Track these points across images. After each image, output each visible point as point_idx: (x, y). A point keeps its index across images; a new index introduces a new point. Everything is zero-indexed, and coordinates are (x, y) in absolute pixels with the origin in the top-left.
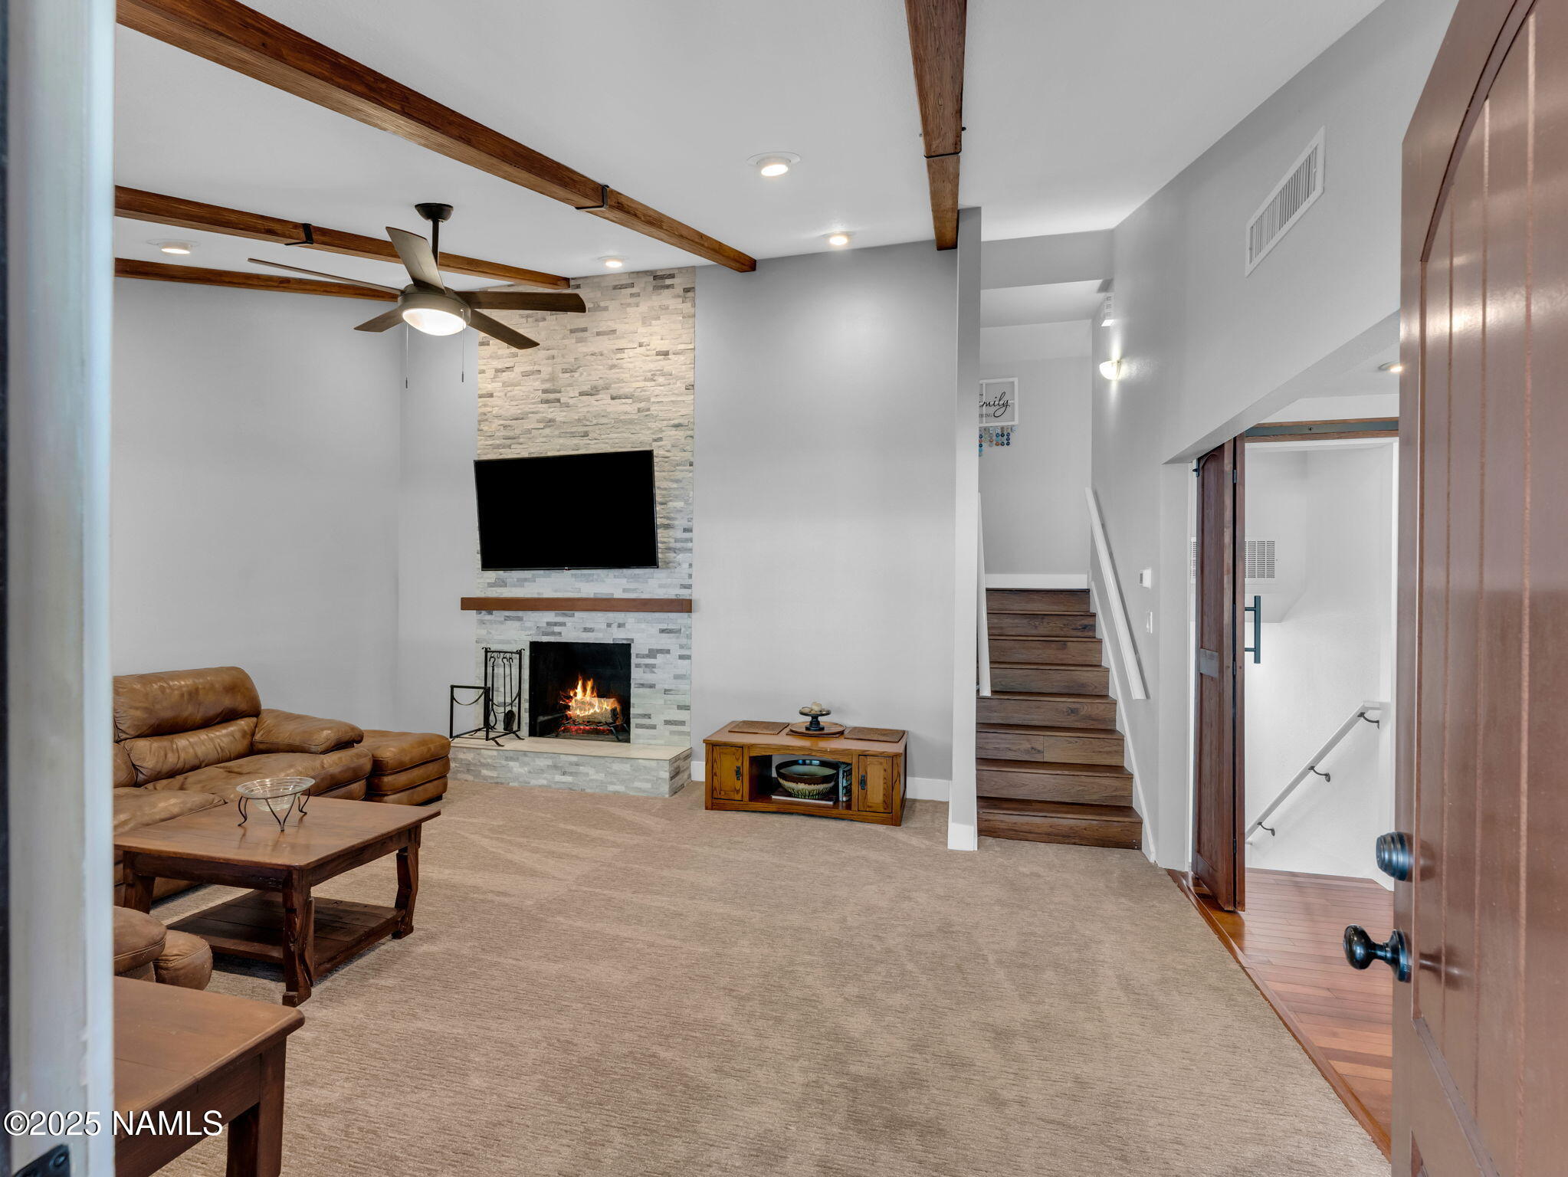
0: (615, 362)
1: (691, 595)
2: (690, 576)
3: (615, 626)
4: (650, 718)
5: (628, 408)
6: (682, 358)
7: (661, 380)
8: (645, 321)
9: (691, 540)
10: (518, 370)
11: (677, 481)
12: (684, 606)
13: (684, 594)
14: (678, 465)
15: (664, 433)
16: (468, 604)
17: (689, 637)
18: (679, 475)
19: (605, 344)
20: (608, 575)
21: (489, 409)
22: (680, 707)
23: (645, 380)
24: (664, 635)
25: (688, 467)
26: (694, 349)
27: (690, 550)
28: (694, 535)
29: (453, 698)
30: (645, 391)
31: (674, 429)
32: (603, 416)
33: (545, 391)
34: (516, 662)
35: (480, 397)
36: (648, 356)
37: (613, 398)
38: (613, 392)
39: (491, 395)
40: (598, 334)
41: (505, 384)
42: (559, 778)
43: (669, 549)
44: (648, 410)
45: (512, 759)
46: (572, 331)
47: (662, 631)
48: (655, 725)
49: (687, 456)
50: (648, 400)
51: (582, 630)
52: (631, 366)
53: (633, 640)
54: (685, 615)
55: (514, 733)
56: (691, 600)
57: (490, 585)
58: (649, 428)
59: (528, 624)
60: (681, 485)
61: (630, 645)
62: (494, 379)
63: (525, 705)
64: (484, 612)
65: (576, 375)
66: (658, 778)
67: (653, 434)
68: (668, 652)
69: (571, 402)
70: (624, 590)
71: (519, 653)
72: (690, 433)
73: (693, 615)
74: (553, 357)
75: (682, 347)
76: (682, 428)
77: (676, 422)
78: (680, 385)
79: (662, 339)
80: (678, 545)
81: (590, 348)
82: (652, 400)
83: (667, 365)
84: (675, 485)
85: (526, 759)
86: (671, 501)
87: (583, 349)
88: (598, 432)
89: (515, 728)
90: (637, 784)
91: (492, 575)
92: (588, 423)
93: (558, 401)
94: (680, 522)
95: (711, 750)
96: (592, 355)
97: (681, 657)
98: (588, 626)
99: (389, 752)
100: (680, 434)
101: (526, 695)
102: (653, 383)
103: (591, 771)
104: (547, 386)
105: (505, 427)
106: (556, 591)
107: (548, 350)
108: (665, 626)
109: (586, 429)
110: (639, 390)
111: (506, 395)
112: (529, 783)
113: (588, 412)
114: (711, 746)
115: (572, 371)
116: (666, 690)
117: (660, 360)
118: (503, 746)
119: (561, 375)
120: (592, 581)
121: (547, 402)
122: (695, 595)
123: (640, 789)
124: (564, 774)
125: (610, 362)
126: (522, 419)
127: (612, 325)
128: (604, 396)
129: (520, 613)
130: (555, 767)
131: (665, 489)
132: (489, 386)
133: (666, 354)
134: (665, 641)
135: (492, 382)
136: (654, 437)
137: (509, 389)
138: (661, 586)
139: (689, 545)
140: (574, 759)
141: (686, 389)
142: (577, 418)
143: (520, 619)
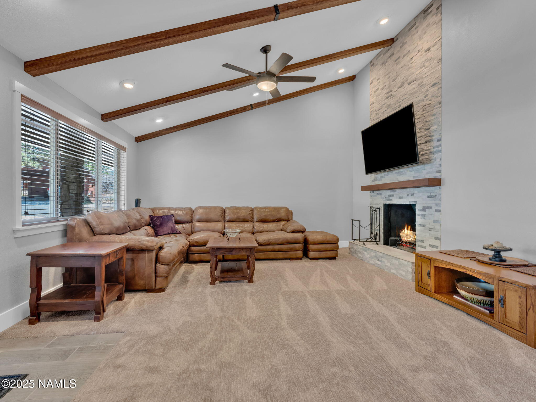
0: (410, 66)
1: (441, 176)
2: (440, 166)
3: (410, 195)
4: (423, 242)
5: (414, 86)
6: (436, 47)
7: (427, 64)
8: (420, 38)
9: (441, 146)
10: (380, 89)
11: (434, 115)
12: (437, 182)
13: (437, 176)
14: (434, 106)
15: (428, 92)
16: (364, 189)
17: (440, 199)
18: (435, 111)
19: (407, 58)
20: (407, 171)
21: (372, 109)
22: (436, 238)
23: (421, 68)
24: (429, 199)
25: (439, 105)
26: (441, 38)
27: (440, 151)
28: (442, 142)
29: (352, 224)
30: (421, 73)
31: (433, 87)
32: (406, 95)
33: (387, 93)
34: (378, 212)
35: (370, 105)
36: (422, 55)
37: (409, 84)
38: (409, 81)
39: (373, 103)
40: (404, 56)
41: (377, 96)
42: (377, 262)
43: (431, 153)
44: (422, 82)
45: (366, 251)
46: (395, 61)
47: (428, 197)
48: (426, 247)
49: (439, 99)
50: (422, 78)
51: (399, 198)
52: (415, 64)
53: (416, 202)
54: (438, 187)
55: (376, 242)
56: (440, 179)
57: (373, 181)
58: (423, 92)
59: (383, 196)
60: (435, 116)
61: (415, 204)
62: (374, 96)
63: (382, 231)
64: (371, 192)
65: (396, 80)
66: (408, 271)
67: (424, 94)
68: (430, 208)
69: (395, 93)
70: (414, 177)
71: (379, 208)
72: (439, 86)
73: (442, 187)
74: (390, 77)
75: (436, 40)
76: (436, 85)
77: (433, 83)
78: (436, 62)
79: (427, 43)
80: (435, 150)
81: (402, 64)
82: (424, 76)
83: (429, 55)
84: (433, 118)
85: (369, 251)
86: (431, 127)
87: (399, 66)
88: (404, 103)
89: (378, 239)
90: (401, 272)
91: (373, 176)
92: (401, 100)
93: (391, 95)
94: (436, 137)
95: (417, 258)
96: (401, 68)
97: (437, 211)
98: (401, 196)
100: (435, 88)
101: (382, 227)
102: (424, 68)
103: (386, 261)
104: (388, 90)
105: (376, 114)
106: (391, 181)
107: (388, 74)
108: (429, 194)
109: (400, 104)
110: (418, 75)
111: (377, 101)
112: (369, 262)
113: (400, 95)
115: (395, 80)
116: (430, 228)
117: (427, 54)
118: (366, 245)
119: (392, 83)
120: (402, 174)
121: (388, 97)
122: (443, 176)
124: (378, 260)
125: (408, 67)
126: (381, 108)
127: (408, 49)
128: (406, 85)
129: (381, 192)
130: (376, 257)
131: (429, 121)
132: (373, 100)
133: (429, 49)
134: (430, 202)
135: (373, 97)
136: (424, 95)
137: (377, 98)
138: (427, 173)
139: (440, 148)
140: (381, 254)
141: (438, 62)
142: (397, 100)
143: (380, 194)
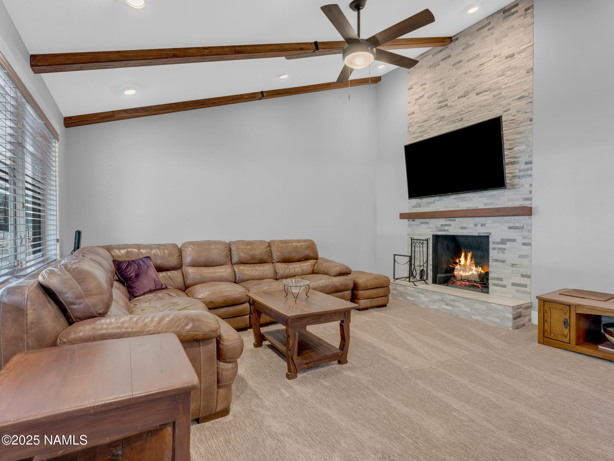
0: (479, 73)
1: (531, 204)
2: (531, 192)
3: (479, 225)
4: (502, 281)
5: (486, 97)
6: (524, 54)
7: (509, 73)
8: (497, 41)
9: (531, 169)
10: (426, 96)
11: (520, 133)
12: (527, 211)
13: (526, 204)
14: (521, 123)
15: (511, 106)
16: (403, 216)
17: (530, 231)
18: (522, 129)
19: (474, 64)
20: (475, 196)
21: (412, 120)
22: (522, 276)
23: (498, 77)
24: (511, 230)
25: (529, 123)
26: (533, 45)
27: (531, 176)
28: (534, 166)
29: (395, 260)
30: (498, 83)
31: (518, 101)
32: (472, 106)
33: (439, 103)
34: (425, 245)
35: (409, 115)
36: (500, 61)
37: (477, 94)
38: (477, 91)
39: (413, 113)
40: (468, 61)
41: (420, 105)
42: (444, 306)
43: (515, 177)
44: (500, 94)
45: (421, 293)
46: (454, 65)
47: (510, 228)
48: (506, 285)
49: (529, 115)
50: (500, 88)
51: (460, 228)
52: (488, 71)
53: (490, 233)
54: (527, 217)
55: (424, 280)
56: (531, 207)
57: (414, 207)
58: (501, 105)
59: (431, 226)
60: (523, 135)
61: (489, 236)
62: (414, 105)
63: (430, 267)
64: (411, 220)
65: (456, 88)
66: (504, 317)
67: (503, 108)
68: (514, 241)
69: (453, 104)
70: (485, 204)
71: (427, 240)
72: (530, 100)
73: (533, 217)
74: (444, 83)
75: (525, 46)
76: (523, 99)
77: (519, 96)
78: (523, 72)
79: (509, 48)
80: (521, 174)
81: (464, 70)
82: (503, 87)
83: (512, 63)
84: (519, 136)
85: (428, 294)
86: (516, 146)
87: (460, 72)
88: (468, 116)
89: (425, 278)
90: (490, 318)
91: (414, 201)
92: (463, 113)
93: (446, 105)
94: (523, 159)
95: (542, 304)
96: (465, 74)
97: (524, 244)
98: (463, 226)
99: (361, 281)
100: (523, 103)
101: (430, 262)
102: (503, 77)
103: (462, 306)
104: (440, 99)
105: (420, 127)
106: (445, 208)
107: (441, 80)
108: (512, 225)
109: (461, 116)
110: (494, 84)
111: (420, 111)
112: (429, 307)
113: (462, 107)
114: (542, 302)
115: (454, 87)
116: (513, 265)
117: (508, 61)
118: (417, 286)
119: (448, 91)
120: (466, 201)
121: (440, 108)
122: (534, 204)
123: (493, 321)
124: (447, 305)
125: (476, 74)
126: (428, 120)
127: (476, 52)
128: (473, 95)
129: (427, 220)
130: (442, 300)
131: (512, 140)
132: (413, 108)
133: (512, 56)
134: (512, 234)
135: (414, 106)
136: (504, 109)
137: (422, 107)
138: (509, 200)
139: (530, 172)
140: (453, 298)
141: (527, 73)
142: (456, 112)
143: (427, 223)
